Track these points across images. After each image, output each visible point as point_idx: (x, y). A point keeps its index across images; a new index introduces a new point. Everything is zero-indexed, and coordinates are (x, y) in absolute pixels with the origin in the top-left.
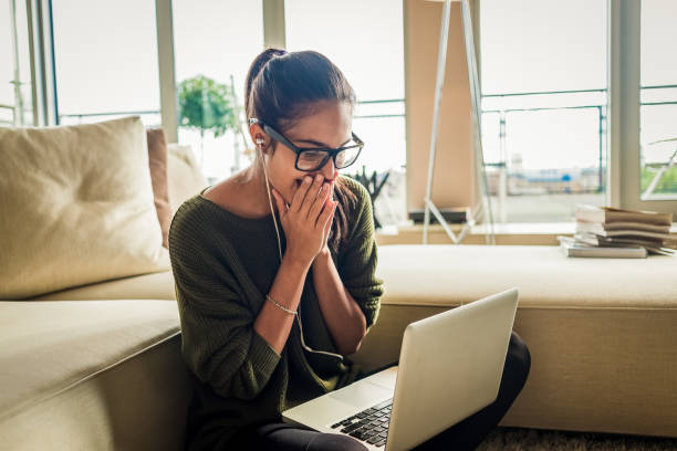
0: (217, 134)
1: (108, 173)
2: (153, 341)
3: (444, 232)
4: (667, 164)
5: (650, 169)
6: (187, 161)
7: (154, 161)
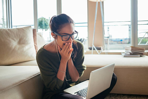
0: (46, 30)
1: (25, 38)
2: (36, 75)
3: (96, 52)
4: (143, 38)
5: (139, 38)
6: (41, 36)
7: (34, 36)
